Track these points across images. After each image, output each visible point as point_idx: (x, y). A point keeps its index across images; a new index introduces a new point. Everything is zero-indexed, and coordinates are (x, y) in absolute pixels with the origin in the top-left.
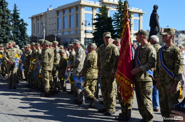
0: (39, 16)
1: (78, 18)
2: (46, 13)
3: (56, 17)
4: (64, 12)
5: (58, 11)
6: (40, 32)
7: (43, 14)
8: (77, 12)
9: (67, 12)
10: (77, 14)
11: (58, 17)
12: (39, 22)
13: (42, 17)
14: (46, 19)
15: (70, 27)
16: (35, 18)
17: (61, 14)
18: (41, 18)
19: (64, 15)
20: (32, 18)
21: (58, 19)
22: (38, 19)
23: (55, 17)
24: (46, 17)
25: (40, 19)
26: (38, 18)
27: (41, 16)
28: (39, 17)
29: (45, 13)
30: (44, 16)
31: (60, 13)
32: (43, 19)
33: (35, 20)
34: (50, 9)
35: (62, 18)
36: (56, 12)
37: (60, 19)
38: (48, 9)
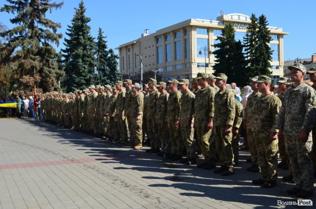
0: (129, 45)
1: (187, 46)
2: (140, 41)
3: (155, 46)
4: (166, 38)
5: (157, 38)
6: (131, 68)
7: (135, 42)
8: (186, 37)
9: (170, 38)
10: (185, 40)
11: (158, 45)
12: (130, 53)
13: (135, 46)
14: (140, 50)
15: (176, 59)
16: (125, 49)
17: (161, 41)
18: (133, 48)
19: (167, 43)
20: (120, 49)
21: (157, 48)
22: (129, 51)
23: (153, 46)
24: (140, 46)
25: (131, 50)
26: (128, 48)
27: (133, 45)
28: (131, 47)
29: (138, 41)
30: (137, 44)
31: (160, 39)
32: (136, 50)
33: (124, 51)
34: (145, 35)
35: (163, 47)
36: (154, 38)
37: (160, 48)
38: (142, 35)
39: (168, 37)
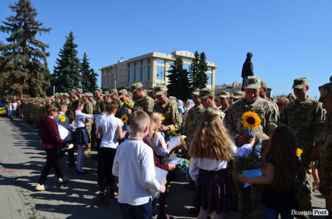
1: (150, 71)
4: (135, 64)
5: (129, 63)
6: (110, 84)
7: (113, 66)
8: (149, 65)
9: (138, 65)
10: (149, 67)
11: (129, 69)
12: (109, 74)
13: (113, 69)
14: (116, 72)
16: (105, 70)
17: (132, 66)
19: (136, 68)
20: (102, 70)
21: (129, 71)
22: (109, 71)
23: (126, 70)
24: (117, 69)
25: (110, 71)
27: (111, 68)
28: (110, 69)
29: (116, 65)
30: (115, 68)
32: (114, 71)
33: (105, 72)
34: (121, 61)
35: (133, 71)
36: (127, 64)
37: (130, 71)
38: (119, 61)
39: (137, 63)
